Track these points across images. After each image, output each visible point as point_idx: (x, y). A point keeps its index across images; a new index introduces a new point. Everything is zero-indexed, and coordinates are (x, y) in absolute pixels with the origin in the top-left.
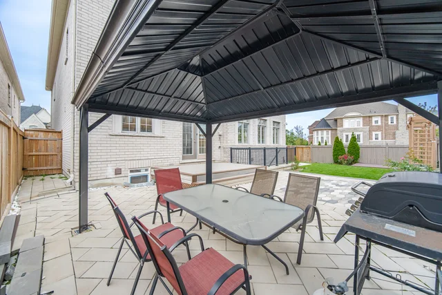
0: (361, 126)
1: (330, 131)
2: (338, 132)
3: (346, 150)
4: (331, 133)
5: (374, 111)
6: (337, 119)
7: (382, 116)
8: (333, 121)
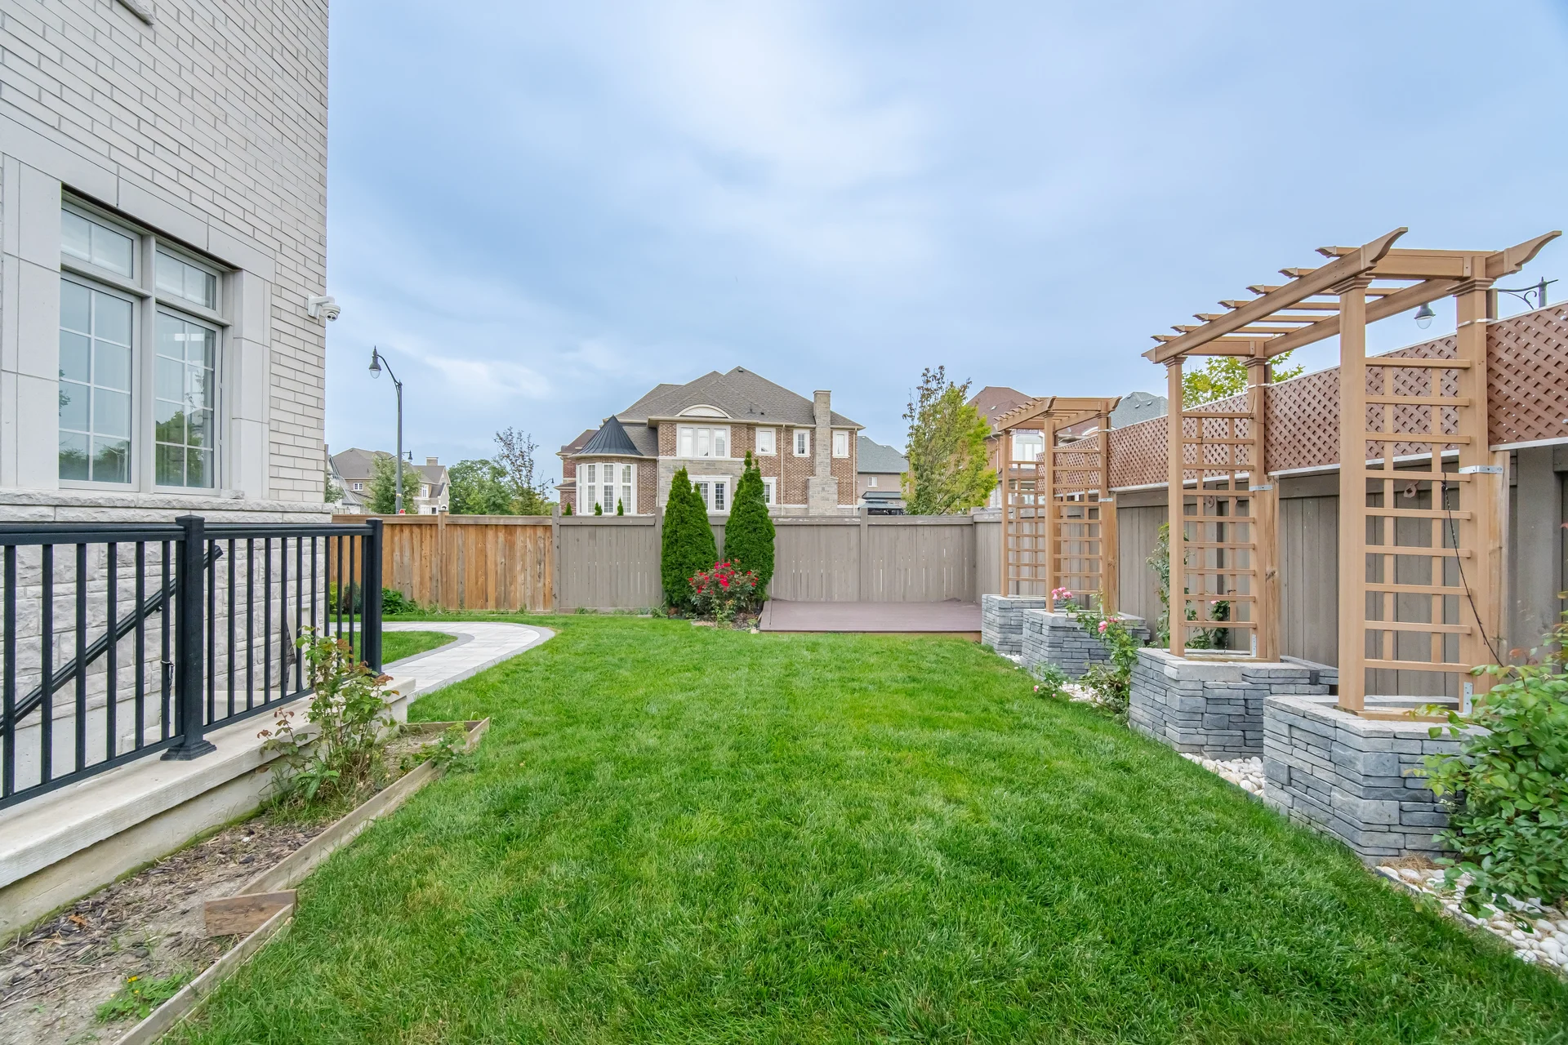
0: (727, 456)
1: (634, 467)
2: (661, 470)
3: (719, 536)
4: (638, 474)
5: (760, 411)
6: (658, 422)
7: (778, 427)
8: (642, 429)
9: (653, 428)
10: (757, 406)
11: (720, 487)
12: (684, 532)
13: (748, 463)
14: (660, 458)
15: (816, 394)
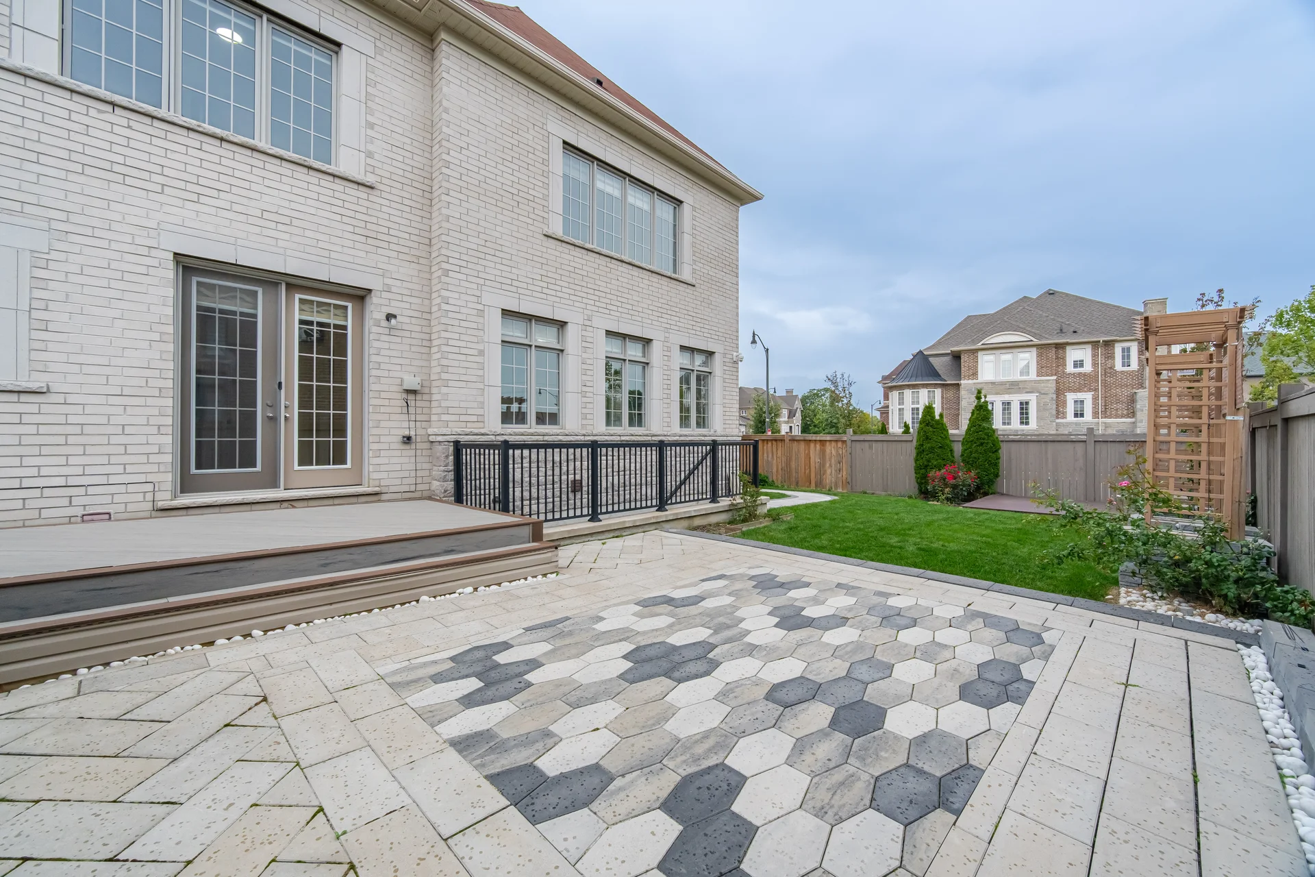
0: (1033, 375)
1: (938, 392)
2: (963, 393)
4: (942, 397)
5: (1072, 329)
6: (960, 352)
7: (1095, 344)
8: (947, 359)
9: (957, 357)
10: (1069, 324)
11: (1024, 406)
12: (929, 445)
13: (979, 398)
14: (962, 382)
15: (1145, 304)
